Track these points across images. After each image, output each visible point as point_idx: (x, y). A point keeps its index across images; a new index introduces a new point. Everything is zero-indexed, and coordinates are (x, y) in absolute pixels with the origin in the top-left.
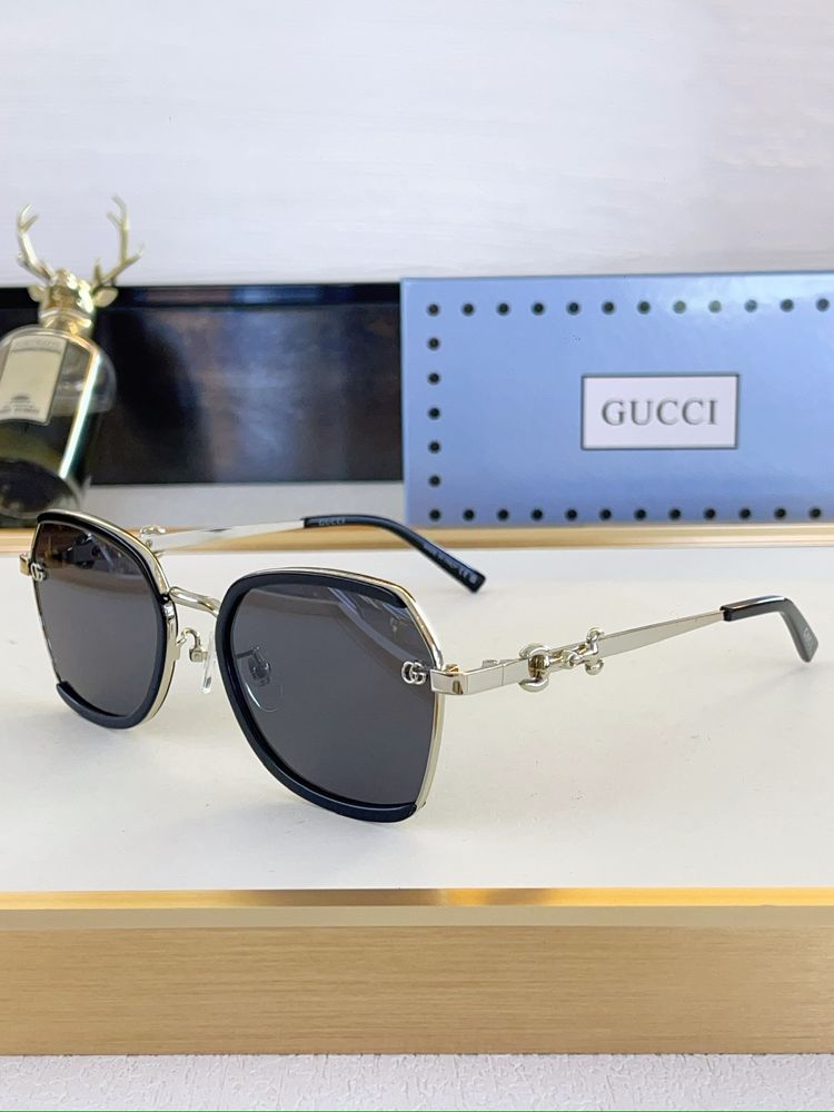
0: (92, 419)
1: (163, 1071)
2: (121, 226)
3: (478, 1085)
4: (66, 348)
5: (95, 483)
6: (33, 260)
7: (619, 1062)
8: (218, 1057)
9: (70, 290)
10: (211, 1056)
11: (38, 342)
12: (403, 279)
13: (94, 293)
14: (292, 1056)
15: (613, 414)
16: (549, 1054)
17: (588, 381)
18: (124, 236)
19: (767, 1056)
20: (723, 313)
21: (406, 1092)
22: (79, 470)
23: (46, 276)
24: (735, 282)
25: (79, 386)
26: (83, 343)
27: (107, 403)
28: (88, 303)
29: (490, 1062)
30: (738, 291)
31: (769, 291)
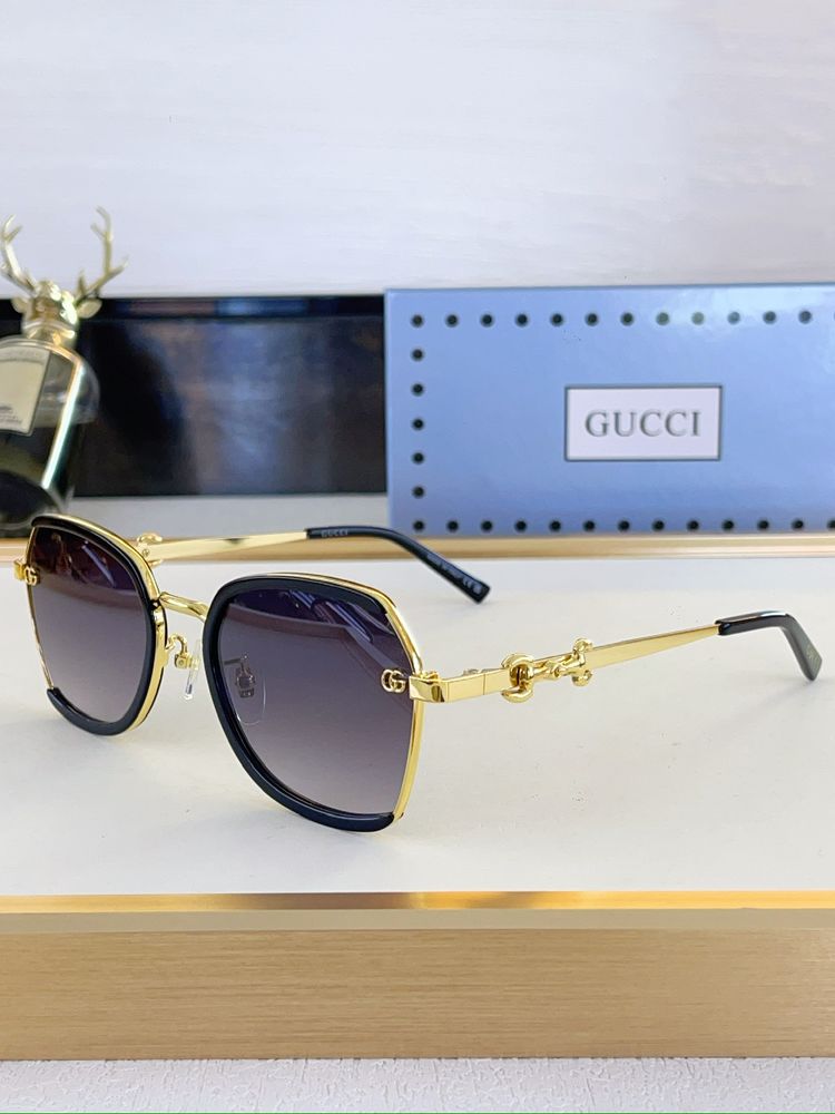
0: (75, 430)
1: (141, 1075)
2: (105, 236)
3: (458, 1089)
4: (49, 360)
5: (78, 495)
6: (17, 272)
7: (599, 1066)
8: (197, 1062)
9: (53, 301)
10: (190, 1061)
11: (21, 353)
12: (388, 290)
13: (78, 304)
14: (271, 1061)
15: (596, 425)
16: (528, 1058)
17: (572, 393)
18: (107, 246)
19: (747, 1060)
20: (706, 325)
21: (386, 1095)
22: (61, 481)
23: (30, 287)
24: (718, 294)
25: (62, 398)
26: (67, 354)
27: (90, 415)
28: (72, 315)
29: (470, 1066)
30: (720, 304)
31: (752, 303)
